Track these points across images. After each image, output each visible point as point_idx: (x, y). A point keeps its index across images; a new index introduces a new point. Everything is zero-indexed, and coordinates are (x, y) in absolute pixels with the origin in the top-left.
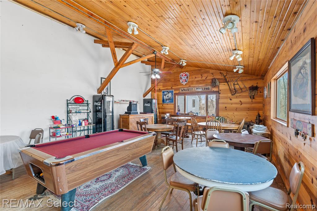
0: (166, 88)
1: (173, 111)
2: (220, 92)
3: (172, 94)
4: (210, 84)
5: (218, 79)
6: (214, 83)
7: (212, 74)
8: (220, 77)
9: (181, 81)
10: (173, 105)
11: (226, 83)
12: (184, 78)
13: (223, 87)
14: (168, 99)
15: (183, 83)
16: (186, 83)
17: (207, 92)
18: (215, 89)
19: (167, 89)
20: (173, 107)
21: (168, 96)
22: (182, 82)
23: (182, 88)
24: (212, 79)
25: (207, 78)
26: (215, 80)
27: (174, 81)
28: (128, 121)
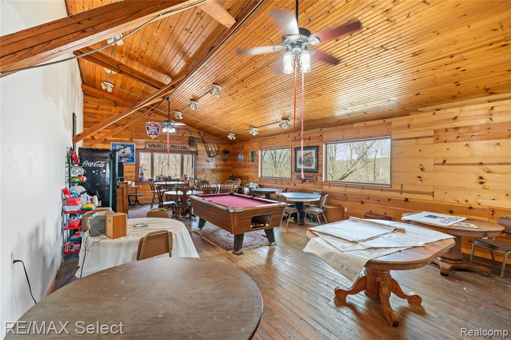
0: (121, 139)
1: (134, 174)
2: (198, 152)
3: (133, 150)
4: (187, 142)
5: (197, 138)
6: (191, 141)
7: (190, 131)
8: (198, 137)
9: (148, 133)
10: (134, 167)
11: (203, 144)
12: (153, 129)
13: (201, 147)
14: (125, 157)
15: (150, 136)
16: (155, 136)
17: (183, 152)
18: (193, 149)
19: (121, 141)
20: (134, 170)
21: (123, 153)
22: (150, 134)
23: (150, 142)
24: (190, 138)
25: (184, 135)
26: (193, 139)
27: (135, 131)
28: (123, 192)
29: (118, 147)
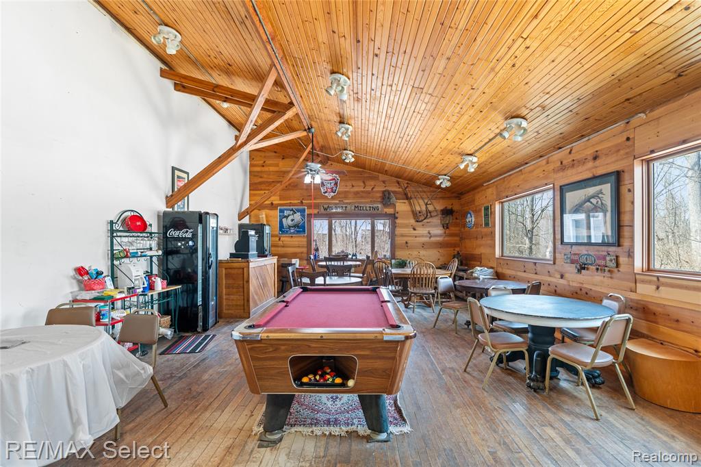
0: (289, 202)
1: (305, 250)
2: (397, 215)
3: (303, 216)
4: (379, 200)
5: (395, 192)
6: (386, 198)
7: (384, 182)
8: (397, 190)
9: (323, 191)
10: (305, 239)
11: (406, 201)
12: (329, 185)
13: (402, 206)
14: (294, 226)
15: (326, 194)
16: (332, 194)
17: (373, 216)
18: (390, 211)
19: (290, 204)
20: (305, 243)
21: (292, 220)
22: (326, 192)
23: (326, 204)
24: (384, 192)
25: (374, 190)
26: (389, 194)
27: (307, 189)
28: (243, 274)
29: (286, 213)
